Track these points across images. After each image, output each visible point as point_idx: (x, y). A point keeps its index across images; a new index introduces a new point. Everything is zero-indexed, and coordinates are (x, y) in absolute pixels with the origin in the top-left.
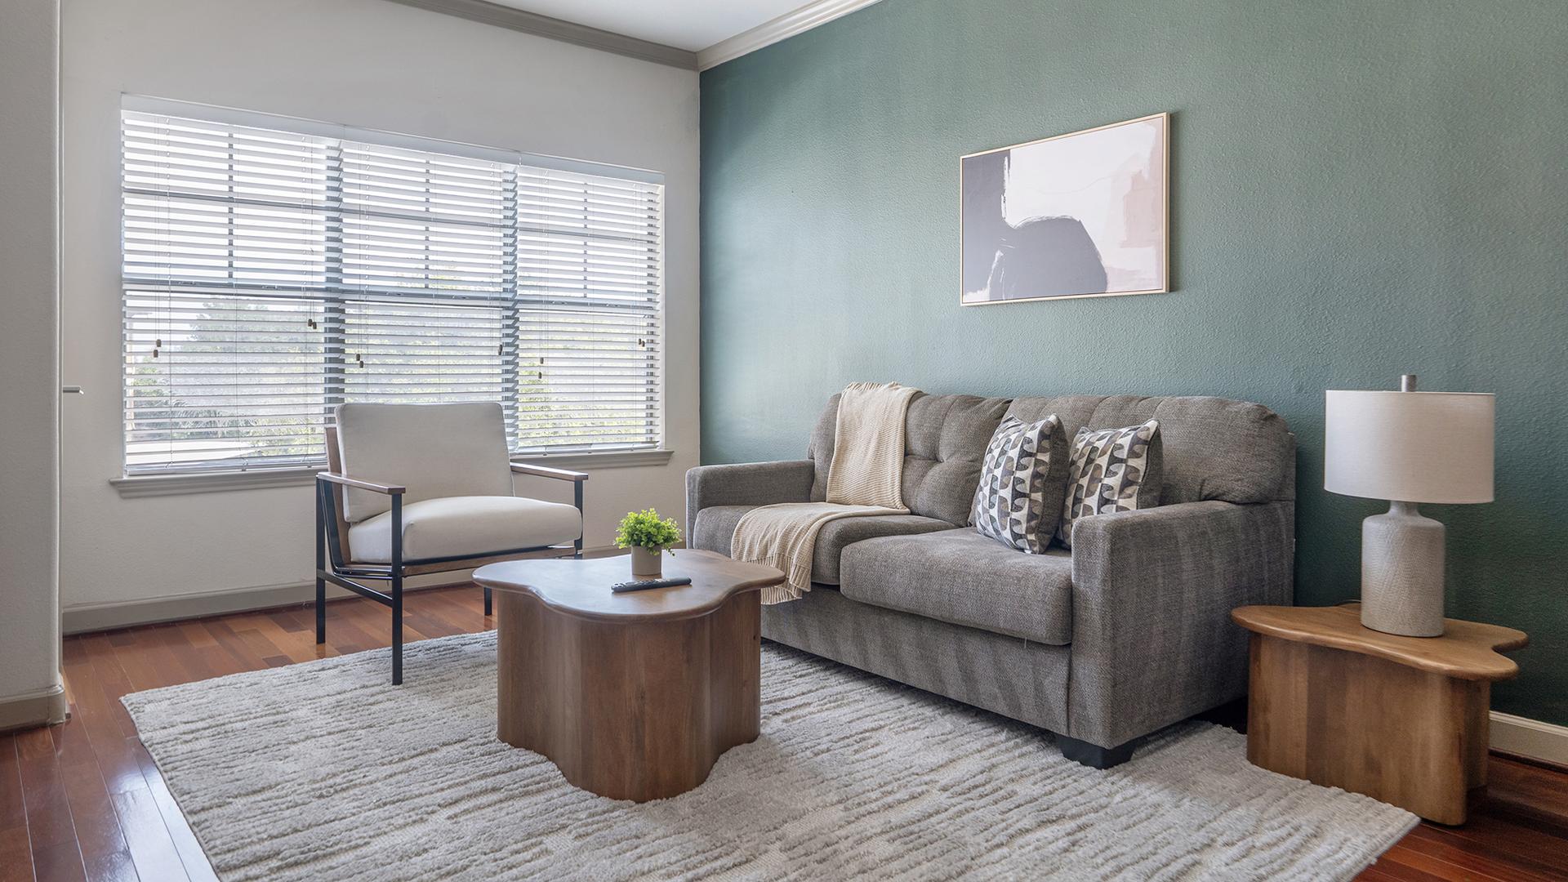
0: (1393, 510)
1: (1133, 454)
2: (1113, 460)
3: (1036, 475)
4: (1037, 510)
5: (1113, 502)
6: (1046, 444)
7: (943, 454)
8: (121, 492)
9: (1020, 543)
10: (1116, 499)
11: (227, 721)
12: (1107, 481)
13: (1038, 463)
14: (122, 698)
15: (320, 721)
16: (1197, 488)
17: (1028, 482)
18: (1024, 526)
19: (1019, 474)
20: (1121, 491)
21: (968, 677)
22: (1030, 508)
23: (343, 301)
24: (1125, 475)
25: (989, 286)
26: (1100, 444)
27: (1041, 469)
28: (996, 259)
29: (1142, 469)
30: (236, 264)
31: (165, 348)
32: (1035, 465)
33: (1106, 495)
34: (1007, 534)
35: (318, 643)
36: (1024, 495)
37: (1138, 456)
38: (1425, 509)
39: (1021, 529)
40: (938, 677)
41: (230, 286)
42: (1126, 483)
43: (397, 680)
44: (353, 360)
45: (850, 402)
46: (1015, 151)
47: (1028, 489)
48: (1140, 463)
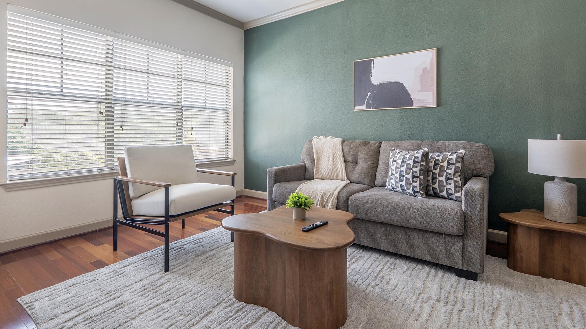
0: (556, 180)
1: (457, 161)
2: (449, 164)
3: (421, 170)
4: (422, 182)
5: (452, 179)
6: (424, 158)
7: (360, 161)
8: (5, 189)
9: (416, 194)
10: (453, 177)
11: (88, 308)
12: (448, 171)
13: (421, 165)
14: (18, 299)
15: (141, 301)
16: (471, 173)
17: (418, 172)
18: (418, 188)
19: (414, 169)
20: (454, 175)
21: (411, 247)
22: (420, 182)
23: (114, 104)
24: (455, 169)
25: (365, 104)
26: (440, 158)
27: (422, 167)
28: (368, 95)
29: (460, 167)
30: (64, 86)
31: (29, 121)
32: (420, 166)
33: (449, 176)
34: (410, 191)
35: (114, 251)
36: (417, 177)
37: (459, 162)
38: (568, 180)
39: (418, 189)
40: (396, 247)
41: (62, 95)
42: (456, 172)
43: (167, 270)
44: (119, 128)
45: (317, 143)
46: (376, 60)
47: (419, 175)
48: (459, 165)
